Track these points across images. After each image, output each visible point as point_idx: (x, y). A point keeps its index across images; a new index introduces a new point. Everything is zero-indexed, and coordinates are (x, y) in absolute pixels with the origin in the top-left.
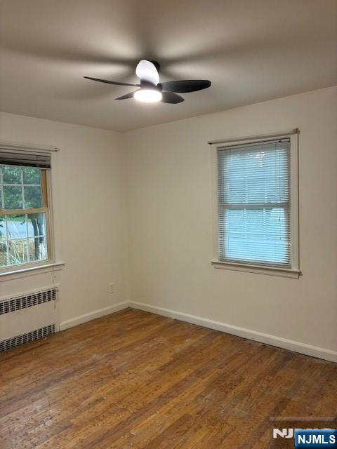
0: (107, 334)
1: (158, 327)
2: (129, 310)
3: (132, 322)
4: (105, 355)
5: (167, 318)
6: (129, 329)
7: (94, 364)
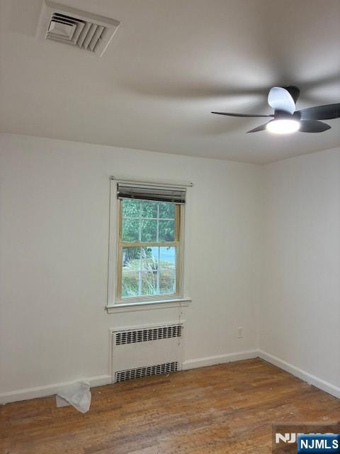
0: (230, 386)
1: (290, 390)
2: (258, 361)
3: (260, 377)
4: (224, 411)
5: (302, 381)
6: (254, 385)
7: (210, 420)
